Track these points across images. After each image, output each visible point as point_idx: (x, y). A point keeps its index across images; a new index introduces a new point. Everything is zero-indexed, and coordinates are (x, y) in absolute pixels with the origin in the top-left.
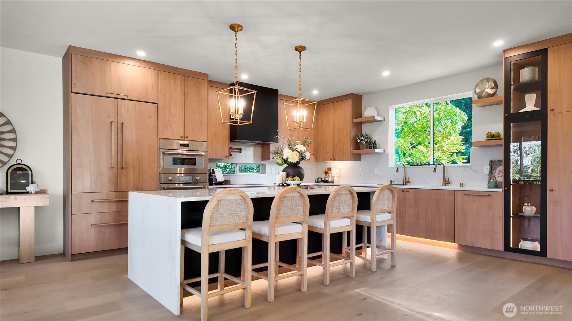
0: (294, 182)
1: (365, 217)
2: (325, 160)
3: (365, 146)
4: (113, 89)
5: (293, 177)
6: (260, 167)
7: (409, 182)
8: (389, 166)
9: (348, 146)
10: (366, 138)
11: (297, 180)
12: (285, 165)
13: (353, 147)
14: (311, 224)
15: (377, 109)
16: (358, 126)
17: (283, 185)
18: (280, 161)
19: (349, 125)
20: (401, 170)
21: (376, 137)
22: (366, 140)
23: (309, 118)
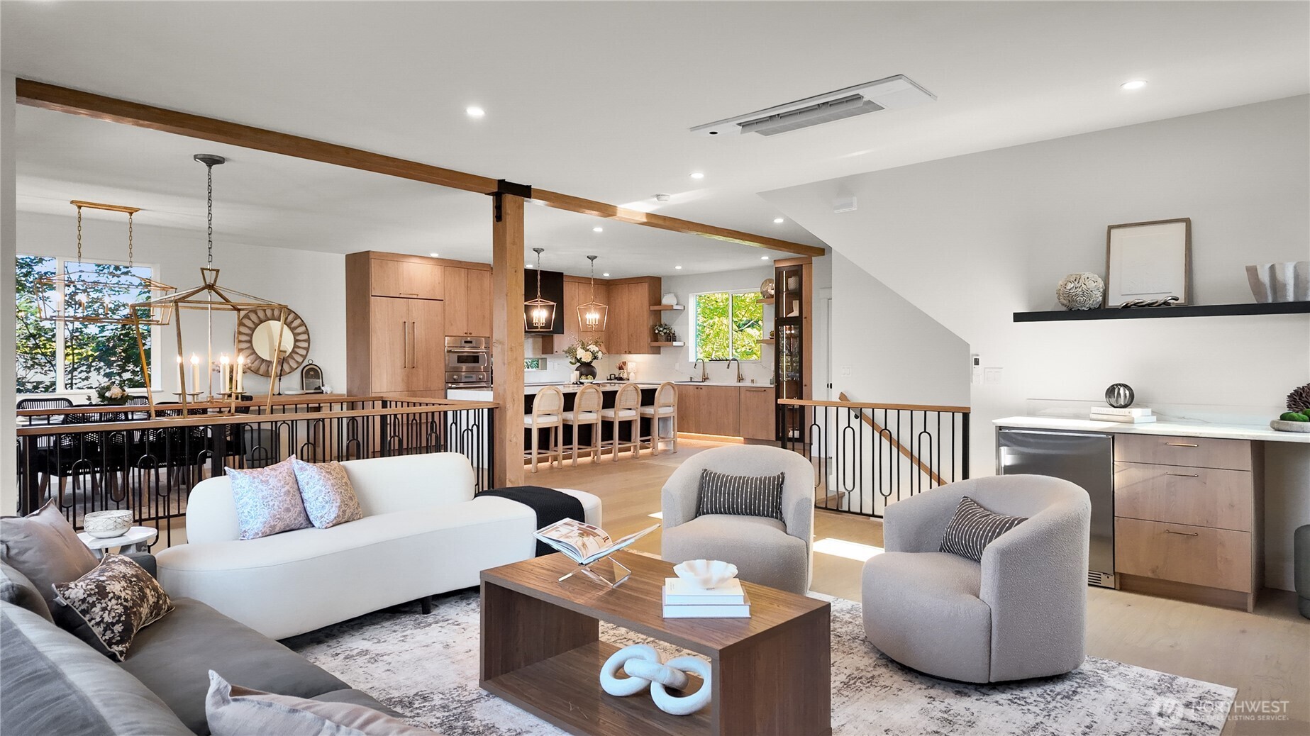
0: (587, 381)
1: (649, 411)
2: (619, 352)
3: (664, 338)
4: (405, 290)
5: (587, 376)
6: (540, 361)
7: (708, 379)
8: (690, 361)
9: (646, 338)
10: (665, 329)
11: (590, 379)
12: (578, 364)
13: (651, 339)
14: (604, 415)
15: (676, 296)
16: (657, 314)
17: (577, 384)
18: (573, 361)
19: (646, 314)
20: (700, 366)
21: (676, 329)
22: (665, 331)
23: (601, 322)
